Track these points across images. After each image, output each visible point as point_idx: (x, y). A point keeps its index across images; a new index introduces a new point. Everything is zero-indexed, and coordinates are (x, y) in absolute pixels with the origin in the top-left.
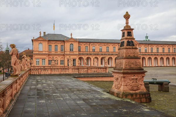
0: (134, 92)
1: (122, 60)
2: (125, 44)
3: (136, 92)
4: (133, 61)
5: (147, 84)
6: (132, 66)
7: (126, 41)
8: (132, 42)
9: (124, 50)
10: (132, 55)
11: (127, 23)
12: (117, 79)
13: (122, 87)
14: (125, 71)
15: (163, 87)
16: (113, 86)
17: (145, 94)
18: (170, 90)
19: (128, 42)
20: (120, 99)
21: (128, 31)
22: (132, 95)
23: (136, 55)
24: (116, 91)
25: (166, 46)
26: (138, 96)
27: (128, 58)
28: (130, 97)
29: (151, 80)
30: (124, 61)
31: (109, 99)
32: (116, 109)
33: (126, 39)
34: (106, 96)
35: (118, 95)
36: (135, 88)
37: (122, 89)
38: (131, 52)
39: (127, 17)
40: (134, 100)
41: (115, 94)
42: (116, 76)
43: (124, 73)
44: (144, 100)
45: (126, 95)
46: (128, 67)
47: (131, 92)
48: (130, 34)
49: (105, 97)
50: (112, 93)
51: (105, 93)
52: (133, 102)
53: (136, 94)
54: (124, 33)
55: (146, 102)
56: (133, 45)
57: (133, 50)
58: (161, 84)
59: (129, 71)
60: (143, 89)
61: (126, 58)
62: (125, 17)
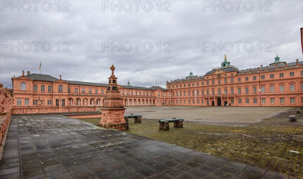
0: (117, 123)
1: (108, 101)
2: (111, 89)
3: (120, 123)
4: (117, 101)
5: (126, 118)
6: (116, 105)
7: (111, 86)
8: (116, 87)
9: (111, 93)
10: (116, 97)
11: (113, 73)
12: (105, 114)
13: (108, 120)
14: (111, 109)
15: (137, 119)
16: (102, 120)
17: (124, 124)
18: (142, 122)
19: (113, 87)
20: (106, 129)
21: (113, 79)
22: (115, 126)
23: (119, 97)
24: (103, 124)
26: (120, 126)
27: (113, 99)
28: (114, 127)
29: (130, 115)
30: (110, 101)
31: (98, 130)
32: (103, 135)
33: (112, 85)
34: (96, 127)
35: (105, 127)
36: (118, 121)
37: (108, 121)
38: (115, 95)
39: (113, 69)
40: (117, 129)
41: (103, 126)
42: (103, 112)
43: (110, 110)
44: (124, 129)
45: (111, 126)
46: (113, 106)
47: (115, 123)
48: (114, 81)
49: (95, 128)
50: (101, 126)
51: (95, 126)
52: (116, 130)
53: (118, 125)
54: (110, 81)
55: (125, 130)
56: (117, 90)
57: (117, 93)
58: (136, 117)
59: (114, 109)
60: (123, 121)
61: (112, 99)
62: (111, 68)
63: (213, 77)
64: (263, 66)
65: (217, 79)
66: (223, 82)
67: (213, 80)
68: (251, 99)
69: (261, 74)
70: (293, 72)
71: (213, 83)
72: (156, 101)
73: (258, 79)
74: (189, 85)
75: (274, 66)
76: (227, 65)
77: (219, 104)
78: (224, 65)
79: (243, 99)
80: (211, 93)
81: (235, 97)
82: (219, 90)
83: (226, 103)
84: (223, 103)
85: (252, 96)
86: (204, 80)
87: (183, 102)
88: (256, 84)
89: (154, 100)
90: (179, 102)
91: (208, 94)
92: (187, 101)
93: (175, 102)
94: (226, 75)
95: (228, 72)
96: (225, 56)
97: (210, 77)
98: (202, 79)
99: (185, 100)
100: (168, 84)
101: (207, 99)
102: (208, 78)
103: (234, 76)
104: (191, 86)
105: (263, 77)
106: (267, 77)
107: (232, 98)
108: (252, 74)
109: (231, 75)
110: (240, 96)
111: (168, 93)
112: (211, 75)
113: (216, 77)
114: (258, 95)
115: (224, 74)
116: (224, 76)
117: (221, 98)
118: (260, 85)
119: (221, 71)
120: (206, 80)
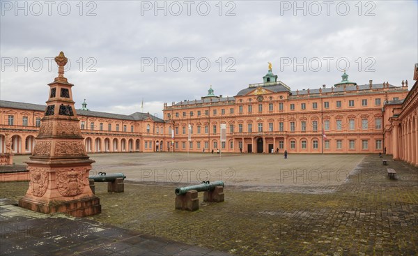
0: (71, 199)
1: (48, 141)
2: (56, 111)
3: (76, 198)
4: (70, 142)
5: (93, 182)
6: (69, 152)
7: (57, 105)
8: (70, 108)
9: (55, 123)
10: (69, 132)
11: (61, 72)
12: (39, 177)
13: (49, 191)
14: (55, 162)
15: (115, 185)
16: (30, 190)
17: (90, 201)
19: (62, 107)
20: (44, 216)
21: (62, 88)
22: (67, 205)
23: (76, 133)
24: (35, 200)
26: (79, 206)
27: (61, 136)
28: (64, 209)
30: (53, 143)
31: (22, 219)
33: (59, 101)
34: (14, 212)
35: (39, 209)
36: (74, 192)
37: (48, 195)
38: (67, 126)
39: (61, 61)
40: (71, 213)
41: (34, 207)
42: (35, 171)
43: (52, 166)
44: (88, 211)
45: (55, 206)
46: (61, 154)
47: (67, 199)
48: (65, 93)
49: (11, 215)
50: (27, 206)
51: (11, 207)
53: (75, 203)
54: (53, 91)
55: (93, 215)
56: (72, 114)
57: (72, 123)
59: (63, 162)
60: (87, 191)
61: (58, 137)
62: (57, 60)
63: (250, 99)
64: (326, 87)
65: (256, 103)
66: (266, 109)
67: (250, 105)
68: (309, 140)
69: (324, 101)
70: (366, 100)
71: (250, 111)
72: (143, 143)
73: (319, 109)
74: (207, 113)
75: (341, 89)
76: (272, 79)
77: (260, 150)
78: (268, 80)
79: (298, 140)
80: (246, 129)
81: (285, 137)
82: (260, 124)
83: (271, 147)
84: (265, 147)
85: (310, 135)
86: (234, 104)
87: (195, 144)
88: (317, 115)
89: (138, 141)
90: (188, 144)
91: (241, 130)
92: (203, 145)
93: (180, 144)
94: (271, 98)
95: (274, 93)
96: (270, 64)
97: (245, 100)
98: (230, 102)
99: (199, 142)
100: (167, 109)
101: (239, 139)
102: (241, 100)
103: (284, 101)
104: (211, 115)
105: (327, 105)
106: (333, 106)
107: (280, 139)
108: (312, 98)
109: (279, 99)
110: (294, 136)
111: (167, 127)
112: (247, 96)
113: (255, 100)
114: (319, 135)
115: (268, 96)
116: (269, 100)
117: (264, 138)
118: (322, 119)
119: (264, 91)
120: (237, 104)
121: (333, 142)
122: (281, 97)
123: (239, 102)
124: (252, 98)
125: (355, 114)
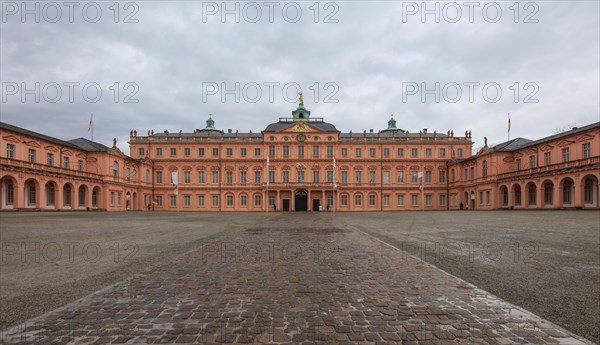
25: (42, 147)
63: (286, 138)
64: (374, 132)
65: (295, 144)
66: (309, 153)
67: (286, 146)
68: (365, 195)
69: (385, 147)
70: (430, 150)
71: (286, 153)
73: (378, 156)
74: (216, 152)
76: (306, 115)
78: (301, 116)
79: (352, 195)
80: (279, 177)
81: (338, 191)
82: (301, 171)
83: (316, 204)
85: (366, 189)
86: (262, 143)
87: (194, 199)
88: (376, 164)
89: (96, 191)
90: (180, 200)
91: (273, 180)
92: (208, 199)
93: (166, 200)
94: (316, 138)
95: (321, 132)
96: (301, 96)
97: (279, 138)
98: (255, 139)
99: (202, 196)
100: (135, 140)
101: (272, 193)
102: (272, 138)
103: (334, 143)
104: (224, 155)
106: (394, 154)
107: (329, 193)
109: (327, 140)
110: (347, 189)
111: (143, 169)
112: (281, 132)
113: (294, 140)
114: (378, 189)
115: (312, 136)
116: (313, 140)
117: (309, 190)
118: (382, 168)
119: (307, 128)
120: (267, 143)
121: (394, 198)
122: (330, 138)
123: (269, 140)
124: (290, 136)
125: (419, 164)
